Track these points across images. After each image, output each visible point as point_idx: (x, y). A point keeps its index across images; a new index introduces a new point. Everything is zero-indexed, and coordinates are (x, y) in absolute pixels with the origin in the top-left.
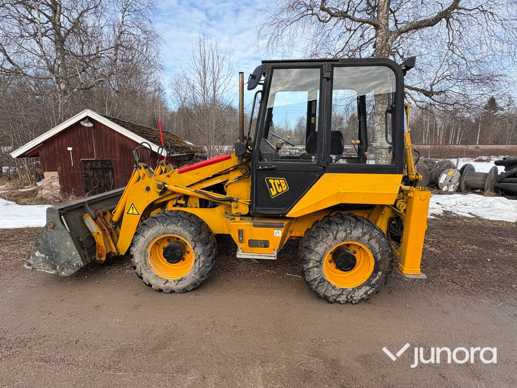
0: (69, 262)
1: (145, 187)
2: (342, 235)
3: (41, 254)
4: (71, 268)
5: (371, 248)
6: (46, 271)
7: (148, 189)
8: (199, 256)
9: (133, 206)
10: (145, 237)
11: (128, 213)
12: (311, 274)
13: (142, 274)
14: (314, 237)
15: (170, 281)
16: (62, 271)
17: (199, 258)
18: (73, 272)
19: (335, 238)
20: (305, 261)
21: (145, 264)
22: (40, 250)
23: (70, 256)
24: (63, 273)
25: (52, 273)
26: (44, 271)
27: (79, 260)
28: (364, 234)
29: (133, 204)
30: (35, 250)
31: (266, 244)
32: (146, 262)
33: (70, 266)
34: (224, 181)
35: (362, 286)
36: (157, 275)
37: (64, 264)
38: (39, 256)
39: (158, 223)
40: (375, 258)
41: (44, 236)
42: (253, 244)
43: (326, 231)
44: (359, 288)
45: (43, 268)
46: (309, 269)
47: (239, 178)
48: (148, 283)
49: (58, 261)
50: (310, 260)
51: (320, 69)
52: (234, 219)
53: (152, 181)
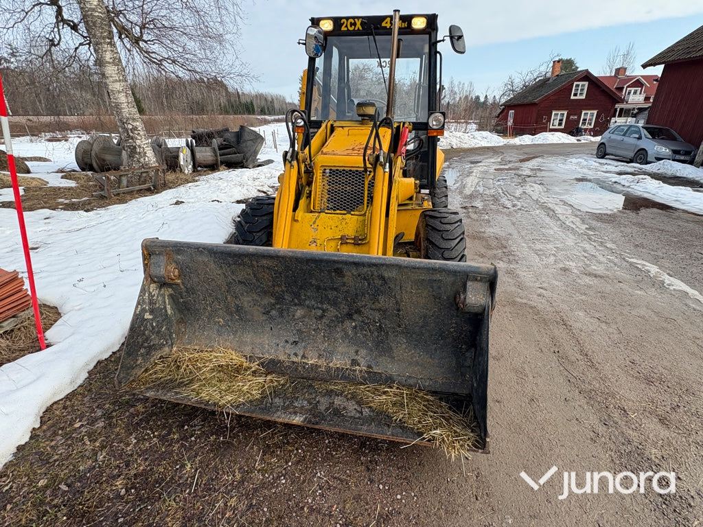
52: (423, 204)
53: (399, 181)
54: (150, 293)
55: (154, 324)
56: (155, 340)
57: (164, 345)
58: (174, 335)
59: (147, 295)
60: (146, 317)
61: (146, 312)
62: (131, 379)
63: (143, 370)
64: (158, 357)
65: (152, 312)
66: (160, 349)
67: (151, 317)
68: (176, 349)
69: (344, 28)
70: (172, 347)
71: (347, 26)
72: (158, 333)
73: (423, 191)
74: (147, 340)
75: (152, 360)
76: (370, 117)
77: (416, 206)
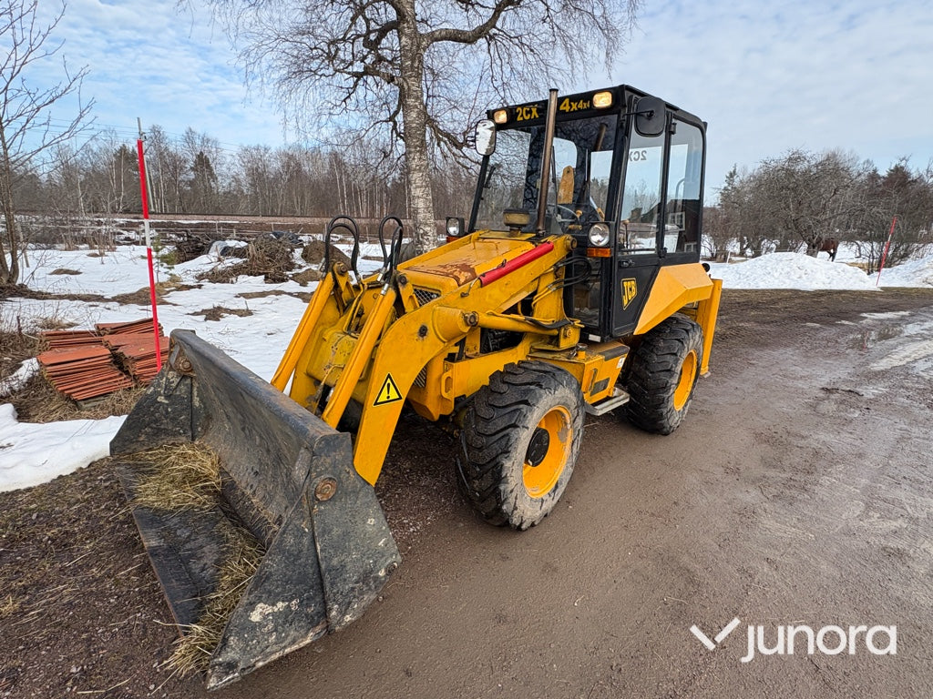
0: (366, 576)
1: (417, 329)
3: (273, 605)
4: (370, 589)
5: (698, 354)
6: (288, 650)
7: (423, 332)
8: (579, 431)
10: (527, 428)
11: (376, 404)
12: (669, 403)
13: (515, 508)
14: (675, 354)
15: (545, 499)
16: (344, 615)
17: (579, 434)
18: (373, 597)
20: (665, 387)
21: (522, 484)
23: (371, 558)
24: (348, 618)
25: (308, 641)
26: (278, 655)
27: (392, 555)
28: (699, 336)
29: (389, 376)
31: (604, 384)
32: (522, 479)
33: (367, 585)
34: (531, 293)
35: (688, 401)
36: (532, 499)
37: (353, 589)
38: (265, 617)
39: (542, 391)
40: (697, 364)
41: (290, 541)
42: (597, 388)
43: (682, 343)
44: (686, 405)
45: (275, 648)
46: (668, 397)
47: (554, 283)
48: (518, 524)
49: (335, 594)
50: (670, 385)
52: (577, 355)
53: (434, 310)
54: (167, 378)
55: (170, 410)
56: (166, 424)
57: (180, 434)
58: (199, 429)
59: (164, 379)
60: (158, 399)
61: (161, 395)
62: (128, 451)
63: (145, 448)
64: (170, 443)
65: (167, 397)
66: (174, 436)
67: (167, 402)
68: (197, 443)
69: (519, 119)
70: (193, 440)
71: (522, 116)
72: (173, 419)
73: (592, 337)
74: (156, 421)
75: (160, 442)
76: (520, 226)
77: (562, 357)
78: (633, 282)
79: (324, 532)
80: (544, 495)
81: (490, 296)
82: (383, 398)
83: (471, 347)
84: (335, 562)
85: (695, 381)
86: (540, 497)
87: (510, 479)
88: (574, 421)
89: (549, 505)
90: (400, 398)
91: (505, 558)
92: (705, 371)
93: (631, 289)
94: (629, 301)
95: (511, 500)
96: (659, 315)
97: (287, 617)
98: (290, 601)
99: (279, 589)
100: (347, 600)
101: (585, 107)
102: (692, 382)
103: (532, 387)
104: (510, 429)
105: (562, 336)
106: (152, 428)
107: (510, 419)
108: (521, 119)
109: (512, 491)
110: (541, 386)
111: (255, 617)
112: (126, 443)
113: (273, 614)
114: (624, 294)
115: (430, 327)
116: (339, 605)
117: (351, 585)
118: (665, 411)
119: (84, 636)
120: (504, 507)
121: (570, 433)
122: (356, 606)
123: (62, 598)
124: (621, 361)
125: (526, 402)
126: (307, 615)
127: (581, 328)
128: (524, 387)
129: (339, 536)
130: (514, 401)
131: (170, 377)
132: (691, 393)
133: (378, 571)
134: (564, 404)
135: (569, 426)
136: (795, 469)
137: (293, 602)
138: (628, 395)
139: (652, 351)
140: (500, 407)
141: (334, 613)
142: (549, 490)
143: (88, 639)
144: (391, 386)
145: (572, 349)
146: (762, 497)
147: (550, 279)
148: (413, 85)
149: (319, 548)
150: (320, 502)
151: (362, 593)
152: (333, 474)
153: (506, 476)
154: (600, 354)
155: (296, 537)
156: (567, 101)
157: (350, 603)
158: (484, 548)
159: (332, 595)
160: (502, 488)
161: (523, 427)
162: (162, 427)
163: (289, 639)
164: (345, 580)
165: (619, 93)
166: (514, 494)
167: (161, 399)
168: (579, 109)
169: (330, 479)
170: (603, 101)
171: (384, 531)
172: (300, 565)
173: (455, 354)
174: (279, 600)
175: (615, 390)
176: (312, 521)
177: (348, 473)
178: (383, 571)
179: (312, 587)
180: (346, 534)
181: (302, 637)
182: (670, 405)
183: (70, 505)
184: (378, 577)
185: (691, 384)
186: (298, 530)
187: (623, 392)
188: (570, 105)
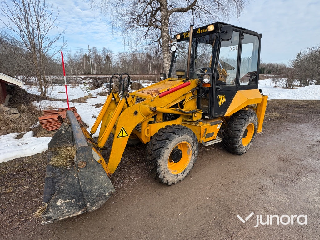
0: (101, 195)
1: (134, 112)
2: (250, 120)
3: (65, 200)
4: (103, 199)
5: (255, 125)
6: (71, 216)
7: (136, 113)
8: (195, 151)
9: (123, 129)
10: (168, 149)
11: (118, 137)
12: (239, 143)
13: (164, 177)
14: (242, 124)
15: (179, 175)
16: (93, 207)
17: (195, 152)
18: (104, 202)
19: (248, 123)
20: (237, 137)
21: (167, 169)
22: (63, 196)
23: (103, 189)
24: (94, 208)
25: (79, 214)
26: (68, 217)
27: (111, 189)
28: (255, 118)
29: (123, 128)
30: (57, 200)
31: (212, 134)
32: (167, 167)
33: (101, 198)
34: (182, 100)
35: (250, 143)
36: (172, 174)
37: (96, 198)
38: (62, 204)
39: (176, 136)
40: (255, 128)
41: (70, 180)
42: (207, 136)
43: (245, 120)
44: (249, 144)
45: (67, 214)
46: (239, 141)
47: (192, 97)
48: (166, 183)
49: (88, 199)
50: (240, 136)
51: (239, 33)
52: (199, 123)
53: (140, 106)
55: (66, 135)
56: (65, 140)
57: (69, 143)
59: (64, 126)
60: (62, 132)
62: (53, 147)
63: (59, 147)
64: (66, 146)
65: (65, 131)
66: (67, 143)
67: (65, 133)
68: (75, 146)
69: (184, 37)
70: (73, 145)
71: (185, 36)
72: (67, 138)
73: (207, 117)
74: (62, 139)
75: (63, 145)
76: (181, 76)
77: (194, 124)
78: (223, 97)
79: (83, 178)
80: (179, 174)
81: (163, 101)
82: (121, 135)
83: (159, 119)
84: (87, 188)
85: (254, 135)
86: (177, 174)
87: (161, 166)
88: (192, 147)
89: (181, 177)
90: (128, 135)
91: (160, 194)
92: (260, 131)
93: (223, 99)
94: (222, 104)
95: (162, 174)
96: (235, 109)
97: (70, 205)
98: (72, 200)
99: (67, 196)
100: (93, 202)
101: (205, 31)
102: (253, 135)
103: (172, 134)
104: (161, 149)
105: (194, 116)
106: (60, 141)
107: (161, 145)
108: (185, 37)
109: (162, 171)
110: (175, 134)
111: (59, 203)
112: (53, 145)
113: (65, 203)
114: (219, 101)
115: (138, 111)
116: (90, 203)
117: (95, 197)
118: (237, 146)
119: (25, 202)
120: (160, 176)
121: (191, 151)
122: (97, 204)
123: (24, 190)
124: (219, 126)
125: (168, 139)
126: (78, 205)
127: (202, 114)
128: (168, 134)
129: (89, 180)
130: (163, 139)
131: (66, 125)
132: (252, 140)
133: (106, 194)
134: (186, 141)
135: (190, 149)
136: (292, 173)
137: (73, 200)
138: (221, 139)
139: (233, 123)
140: (158, 141)
141: (88, 206)
142: (181, 172)
143: (25, 203)
144: (124, 131)
145: (197, 121)
146: (272, 183)
147: (191, 95)
148: (165, 28)
149: (81, 183)
150: (81, 169)
151: (99, 200)
152: (85, 159)
153: (159, 165)
154: (209, 123)
155: (72, 179)
156: (199, 29)
157: (95, 203)
158: (154, 190)
159: (87, 200)
160: (158, 169)
161: (166, 148)
162: (64, 141)
163: (72, 212)
164: (92, 195)
165: (216, 25)
166: (163, 172)
167: (63, 132)
168: (203, 32)
169: (83, 161)
170: (211, 28)
171: (108, 180)
172: (75, 188)
173: (152, 121)
174: (67, 199)
175: (216, 137)
176: (78, 174)
177: (91, 159)
178: (108, 194)
179: (80, 196)
180: (91, 180)
181: (77, 212)
182: (240, 144)
183: (37, 162)
184: (106, 195)
185: (252, 136)
186: (73, 177)
187: (219, 138)
188: (201, 31)
